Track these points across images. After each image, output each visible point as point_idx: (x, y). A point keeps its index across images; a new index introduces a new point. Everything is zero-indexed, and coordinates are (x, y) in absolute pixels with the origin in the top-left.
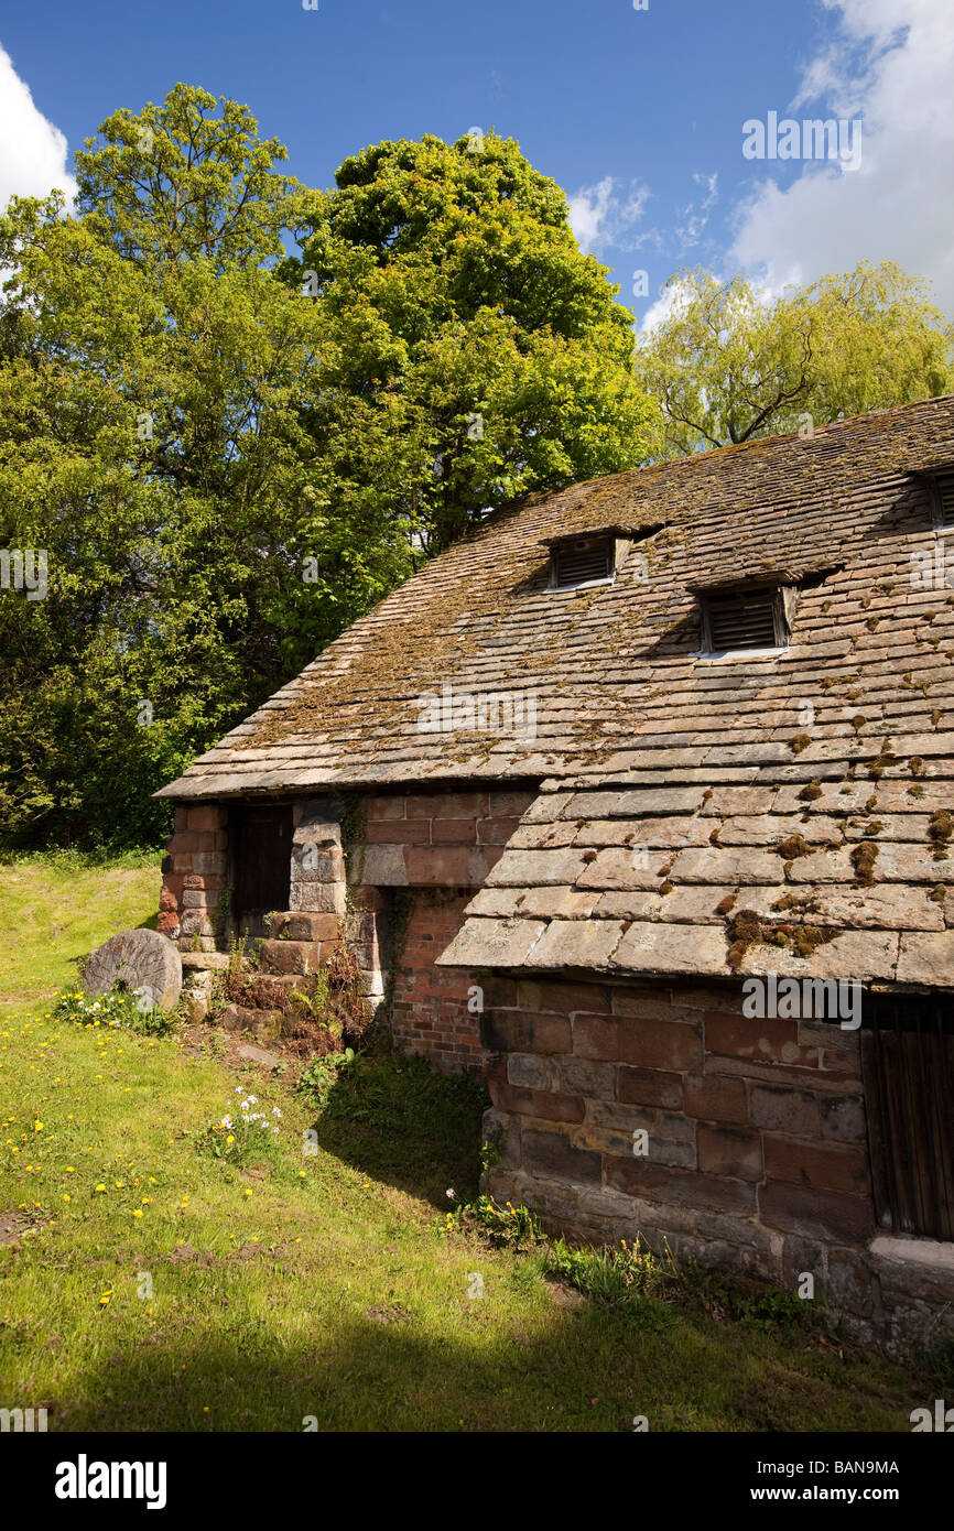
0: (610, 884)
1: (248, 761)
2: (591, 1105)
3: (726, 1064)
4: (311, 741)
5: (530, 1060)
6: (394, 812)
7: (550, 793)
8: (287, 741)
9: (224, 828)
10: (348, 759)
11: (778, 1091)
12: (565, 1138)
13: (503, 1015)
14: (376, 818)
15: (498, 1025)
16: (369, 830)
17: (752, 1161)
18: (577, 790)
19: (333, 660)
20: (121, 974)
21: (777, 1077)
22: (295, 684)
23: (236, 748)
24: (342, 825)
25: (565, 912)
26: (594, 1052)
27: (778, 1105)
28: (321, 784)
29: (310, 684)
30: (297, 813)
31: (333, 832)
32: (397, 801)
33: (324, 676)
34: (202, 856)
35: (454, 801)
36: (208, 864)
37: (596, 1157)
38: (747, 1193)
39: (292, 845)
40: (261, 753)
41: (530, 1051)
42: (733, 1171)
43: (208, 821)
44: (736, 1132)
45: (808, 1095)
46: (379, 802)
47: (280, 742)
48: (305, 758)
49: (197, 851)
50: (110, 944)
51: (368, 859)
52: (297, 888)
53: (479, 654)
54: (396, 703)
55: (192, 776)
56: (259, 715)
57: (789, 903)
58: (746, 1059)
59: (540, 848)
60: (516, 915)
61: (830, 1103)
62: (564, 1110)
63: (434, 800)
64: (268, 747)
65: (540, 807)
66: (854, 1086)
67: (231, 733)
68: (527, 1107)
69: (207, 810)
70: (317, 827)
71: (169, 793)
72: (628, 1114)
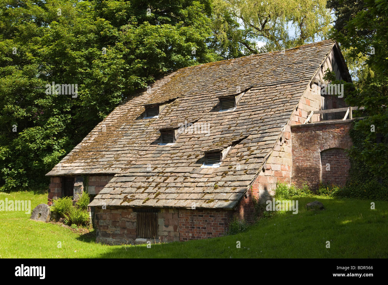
0: (114, 193)
1: (66, 167)
2: (109, 227)
3: (123, 219)
4: (81, 162)
5: (102, 221)
6: (93, 179)
7: (116, 177)
8: (75, 162)
9: (62, 182)
10: (87, 167)
11: (129, 222)
12: (106, 232)
13: (99, 214)
14: (90, 181)
15: (98, 216)
16: (89, 183)
17: (126, 232)
18: (119, 176)
19: (90, 137)
20: (40, 212)
21: (128, 220)
22: (80, 144)
23: (64, 162)
24: (83, 182)
25: (107, 198)
26: (109, 218)
27: (128, 223)
28: (79, 174)
29: (84, 144)
30: (75, 179)
31: (81, 184)
32: (94, 177)
33: (87, 142)
34: (57, 189)
35: (103, 177)
36: (58, 190)
37: (109, 234)
38: (125, 236)
39: (74, 186)
40: (70, 164)
41: (102, 219)
42: (124, 233)
43: (57, 181)
44: (124, 228)
45: (131, 222)
46: (91, 177)
47: (74, 162)
48: (78, 166)
49: (56, 187)
50: (37, 207)
51: (89, 189)
52: (75, 195)
53: (122, 138)
54: (100, 152)
55: (54, 170)
56: (71, 154)
57: (132, 196)
58: (125, 218)
59: (109, 187)
60: (101, 198)
61: (133, 223)
62: (106, 228)
63: (100, 177)
64: (71, 163)
65: (113, 180)
66: (136, 220)
67: (64, 158)
68: (101, 228)
69: (57, 178)
70: (79, 183)
71: (49, 175)
72: (113, 227)
